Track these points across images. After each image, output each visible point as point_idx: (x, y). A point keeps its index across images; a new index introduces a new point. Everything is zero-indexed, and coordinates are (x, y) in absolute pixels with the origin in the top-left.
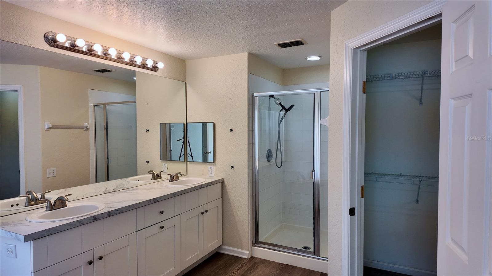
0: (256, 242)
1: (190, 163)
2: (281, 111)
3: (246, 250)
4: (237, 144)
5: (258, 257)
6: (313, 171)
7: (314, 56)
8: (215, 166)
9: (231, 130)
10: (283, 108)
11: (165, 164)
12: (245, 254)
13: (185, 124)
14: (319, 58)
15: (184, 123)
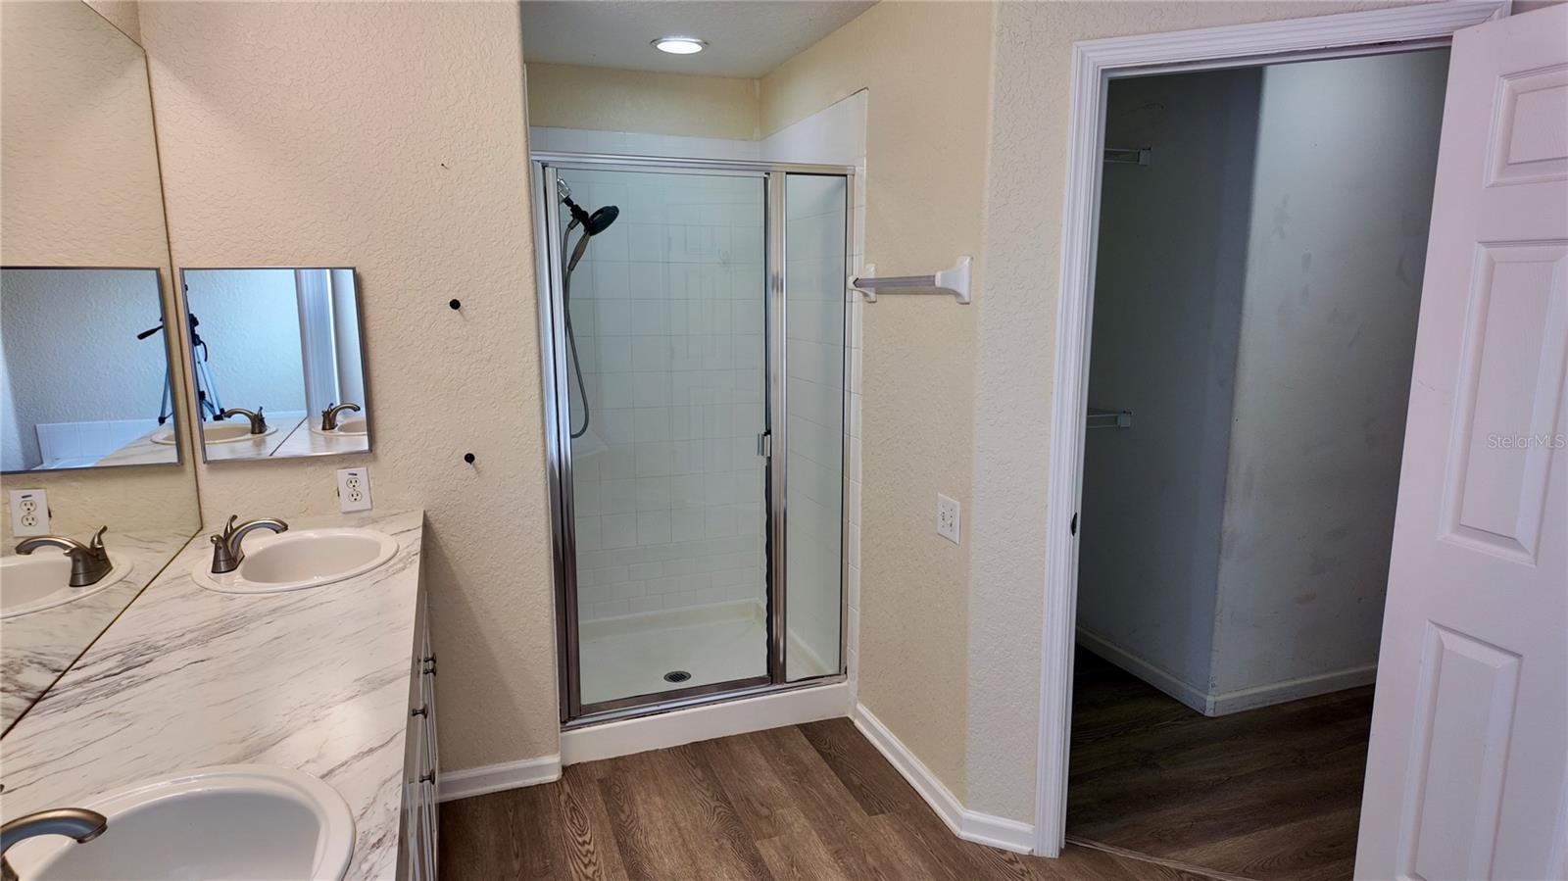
0: (572, 710)
1: (210, 470)
2: (571, 227)
3: (546, 753)
4: (489, 361)
5: (585, 761)
6: (766, 434)
7: (679, 36)
8: (371, 468)
9: (455, 304)
10: (578, 214)
11: (27, 492)
12: (545, 768)
13: (166, 273)
14: (697, 48)
15: (158, 270)
